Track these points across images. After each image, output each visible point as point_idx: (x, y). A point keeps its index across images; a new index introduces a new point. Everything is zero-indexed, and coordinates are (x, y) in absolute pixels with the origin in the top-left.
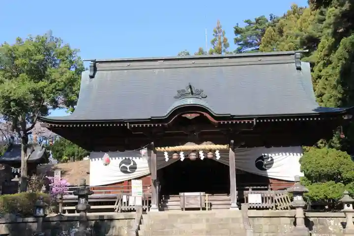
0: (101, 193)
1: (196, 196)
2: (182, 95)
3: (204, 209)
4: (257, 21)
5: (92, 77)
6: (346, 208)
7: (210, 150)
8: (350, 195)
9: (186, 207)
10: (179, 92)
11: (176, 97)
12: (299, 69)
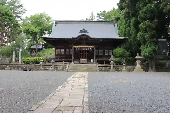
0: (58, 58)
1: (84, 60)
2: (81, 31)
3: (86, 64)
4: (103, 11)
5: (56, 25)
6: (124, 64)
7: (89, 48)
8: (125, 61)
9: (82, 63)
10: (80, 31)
11: (79, 32)
12: (114, 26)
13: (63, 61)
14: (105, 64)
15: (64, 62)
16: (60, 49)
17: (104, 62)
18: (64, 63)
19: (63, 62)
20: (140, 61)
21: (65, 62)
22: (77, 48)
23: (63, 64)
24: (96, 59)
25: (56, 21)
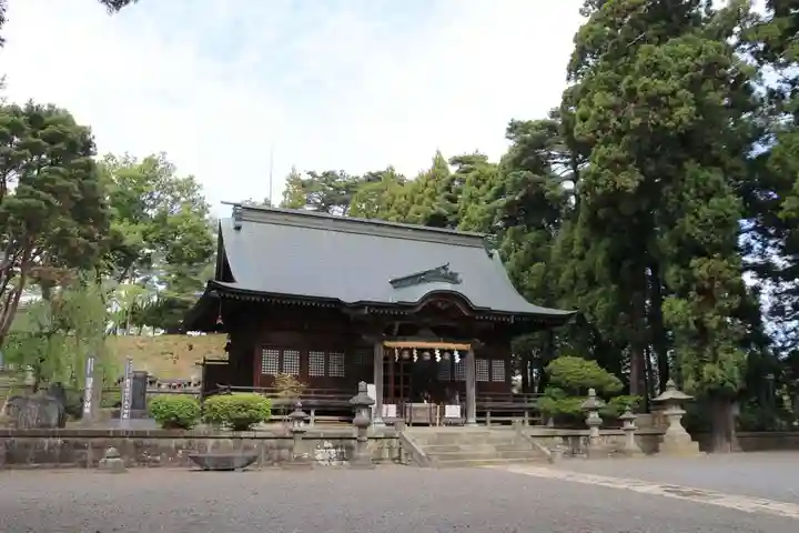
1: (425, 408)
3: (434, 424)
5: (238, 228)
6: (628, 425)
7: (448, 351)
9: (413, 421)
12: (491, 256)
13: (313, 412)
14: (492, 422)
15: (316, 415)
16: (282, 347)
17: (489, 414)
18: (317, 422)
19: (312, 417)
20: (684, 412)
21: (317, 417)
22: (402, 351)
23: (312, 425)
24: (477, 400)
25: (236, 205)
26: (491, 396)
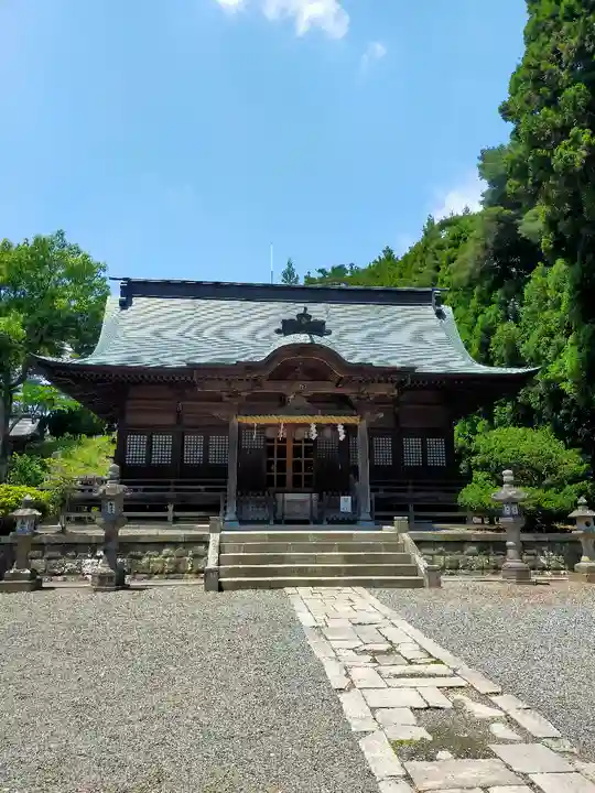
1: (302, 503)
2: (288, 327)
3: (316, 522)
5: (123, 305)
7: (329, 425)
9: (286, 517)
10: (284, 322)
11: (278, 331)
12: (440, 314)
13: (171, 507)
15: (175, 510)
16: (150, 431)
17: (411, 508)
18: (176, 520)
19: (170, 514)
21: (178, 514)
22: (262, 428)
24: (372, 490)
25: (124, 279)
26: (414, 484)
